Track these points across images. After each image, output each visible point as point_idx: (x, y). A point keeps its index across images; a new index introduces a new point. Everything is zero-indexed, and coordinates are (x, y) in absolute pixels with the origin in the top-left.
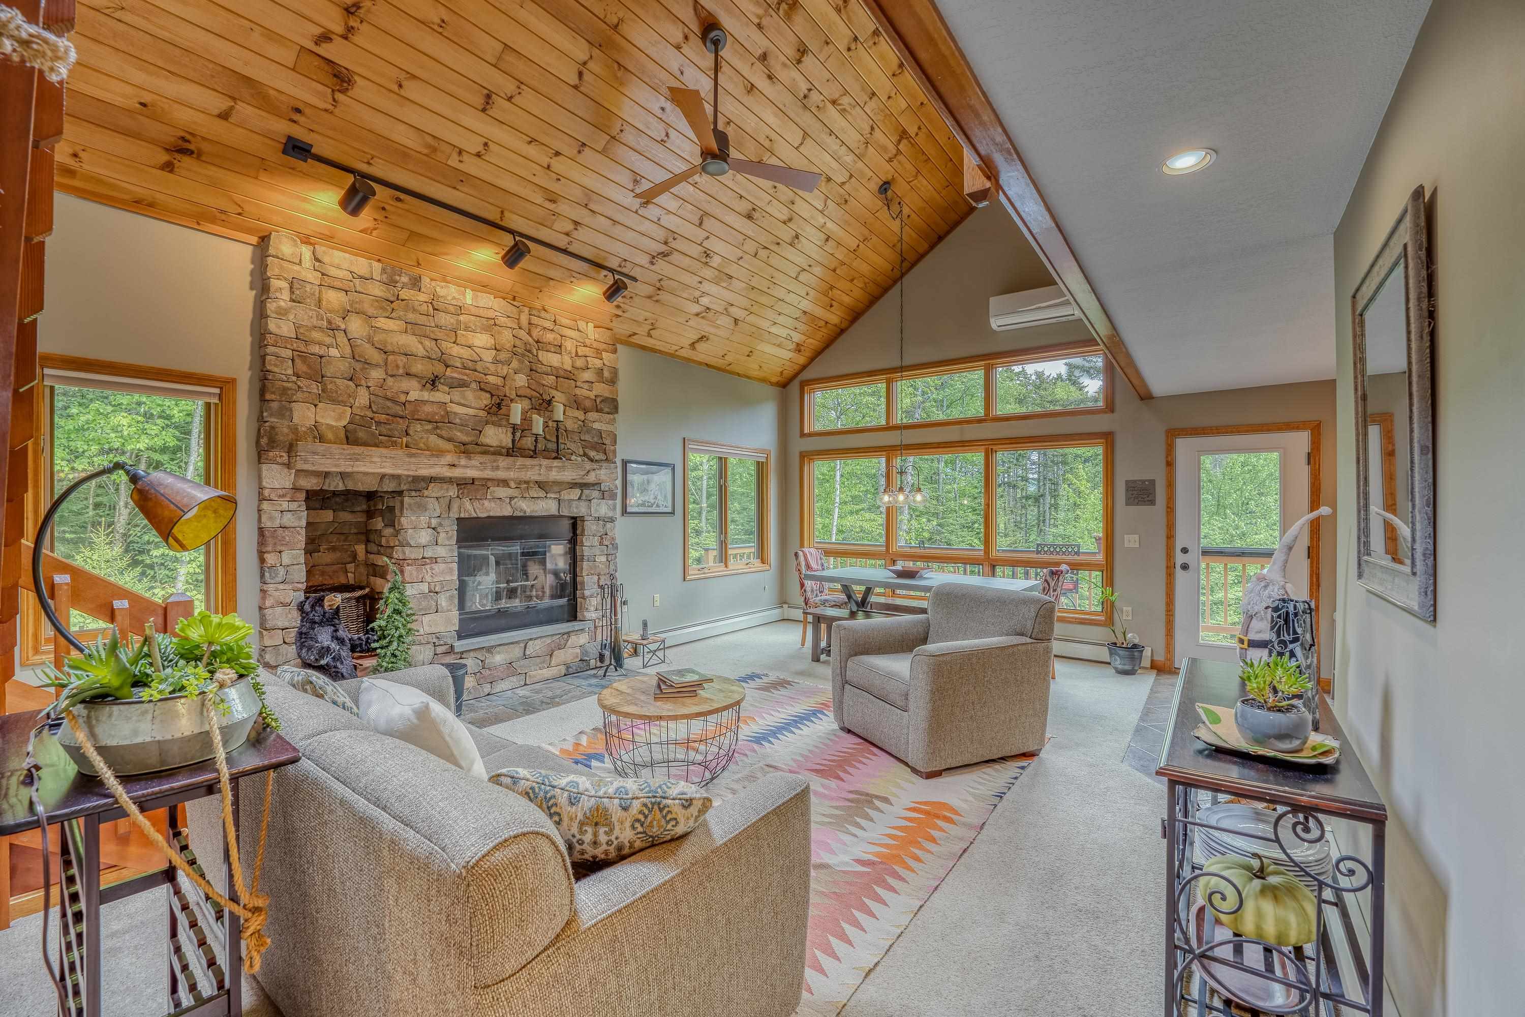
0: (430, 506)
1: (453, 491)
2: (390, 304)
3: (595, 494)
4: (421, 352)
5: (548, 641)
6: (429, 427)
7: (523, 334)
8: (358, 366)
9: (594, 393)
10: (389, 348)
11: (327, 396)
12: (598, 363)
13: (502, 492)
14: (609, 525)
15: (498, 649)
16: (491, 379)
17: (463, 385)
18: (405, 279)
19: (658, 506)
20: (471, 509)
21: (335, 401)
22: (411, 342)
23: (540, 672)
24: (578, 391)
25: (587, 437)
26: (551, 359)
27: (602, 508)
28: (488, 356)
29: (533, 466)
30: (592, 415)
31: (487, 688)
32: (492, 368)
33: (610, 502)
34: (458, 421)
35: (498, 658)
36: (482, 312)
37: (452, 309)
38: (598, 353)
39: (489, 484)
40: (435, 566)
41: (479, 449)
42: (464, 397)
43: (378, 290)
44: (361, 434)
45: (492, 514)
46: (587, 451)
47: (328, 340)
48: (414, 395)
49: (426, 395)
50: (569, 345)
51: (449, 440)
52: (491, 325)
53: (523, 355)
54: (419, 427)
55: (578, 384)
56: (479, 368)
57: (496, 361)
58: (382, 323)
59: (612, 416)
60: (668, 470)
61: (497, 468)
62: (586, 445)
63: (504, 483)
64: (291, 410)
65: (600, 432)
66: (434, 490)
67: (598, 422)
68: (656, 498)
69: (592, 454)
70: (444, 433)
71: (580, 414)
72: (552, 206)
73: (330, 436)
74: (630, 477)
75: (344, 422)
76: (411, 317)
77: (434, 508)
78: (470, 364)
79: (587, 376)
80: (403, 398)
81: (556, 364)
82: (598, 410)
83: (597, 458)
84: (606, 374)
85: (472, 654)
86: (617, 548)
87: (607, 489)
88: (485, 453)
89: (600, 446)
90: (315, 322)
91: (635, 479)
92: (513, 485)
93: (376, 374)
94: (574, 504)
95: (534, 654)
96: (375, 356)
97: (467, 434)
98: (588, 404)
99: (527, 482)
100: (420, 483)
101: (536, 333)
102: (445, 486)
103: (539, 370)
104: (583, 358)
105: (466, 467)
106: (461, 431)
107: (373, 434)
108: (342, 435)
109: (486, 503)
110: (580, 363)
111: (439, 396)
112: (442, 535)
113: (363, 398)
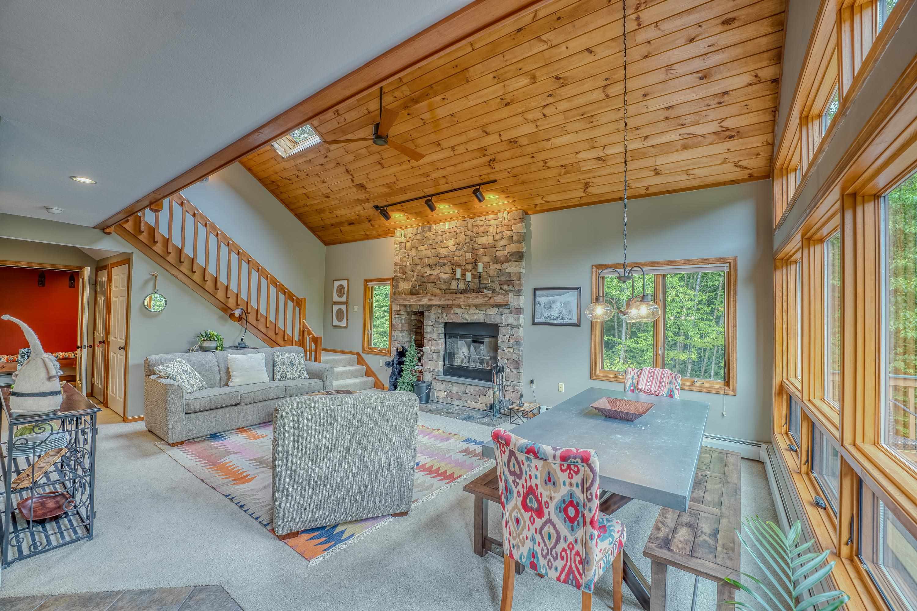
0: (432, 317)
1: (440, 311)
2: (422, 241)
3: (507, 311)
4: (430, 255)
5: (478, 388)
6: (433, 285)
7: (469, 233)
8: (414, 266)
9: (507, 252)
10: (422, 257)
11: (407, 279)
12: (509, 233)
13: (458, 311)
14: (515, 330)
15: (455, 384)
16: (455, 259)
17: (445, 264)
18: (426, 229)
19: (562, 319)
20: (446, 318)
21: (408, 280)
22: (429, 253)
23: (473, 403)
24: (497, 253)
25: (503, 278)
26: (483, 240)
27: (511, 320)
28: (453, 249)
29: (460, 298)
30: (505, 265)
31: (450, 401)
32: (456, 253)
33: (515, 316)
34: (442, 280)
35: (455, 389)
36: (453, 230)
37: (441, 233)
38: (510, 227)
39: (453, 307)
40: (433, 342)
41: (449, 291)
42: (445, 270)
43: (419, 237)
44: (414, 291)
45: (454, 321)
46: (502, 286)
47: (407, 260)
48: (428, 274)
49: (432, 272)
50: (491, 229)
51: (439, 289)
52: (456, 234)
53: (469, 243)
54: (429, 285)
55: (497, 249)
56: (450, 255)
57: (457, 250)
58: (421, 248)
59: (517, 263)
60: (575, 292)
61: (446, 300)
62: (501, 283)
63: (459, 306)
64: (398, 285)
65: (510, 273)
66: (433, 310)
67: (510, 268)
68: (561, 313)
69: (505, 287)
70: (437, 286)
71: (498, 266)
72: (430, 178)
73: (406, 292)
74: (538, 299)
75: (410, 287)
76: (428, 243)
77: (433, 316)
78: (447, 254)
79: (502, 243)
80: (425, 276)
81: (484, 242)
82: (510, 261)
83: (507, 289)
84: (515, 238)
85: (445, 383)
86: (519, 345)
87: (513, 308)
88: (452, 293)
89: (510, 282)
90: (404, 255)
91: (543, 299)
92: (463, 306)
93: (418, 268)
94: (493, 317)
95: (470, 393)
96: (418, 261)
97: (446, 285)
98: (502, 259)
99: (469, 306)
100: (430, 307)
101: (474, 231)
102: (437, 308)
103: (476, 248)
104: (500, 234)
105: (434, 300)
106: (443, 285)
107: (417, 290)
108: (409, 291)
109: (452, 316)
110: (498, 237)
111: (436, 272)
112: (435, 329)
113: (415, 278)
